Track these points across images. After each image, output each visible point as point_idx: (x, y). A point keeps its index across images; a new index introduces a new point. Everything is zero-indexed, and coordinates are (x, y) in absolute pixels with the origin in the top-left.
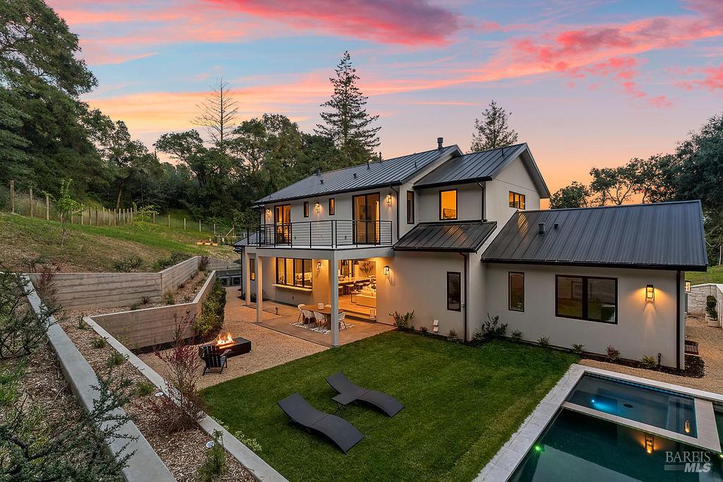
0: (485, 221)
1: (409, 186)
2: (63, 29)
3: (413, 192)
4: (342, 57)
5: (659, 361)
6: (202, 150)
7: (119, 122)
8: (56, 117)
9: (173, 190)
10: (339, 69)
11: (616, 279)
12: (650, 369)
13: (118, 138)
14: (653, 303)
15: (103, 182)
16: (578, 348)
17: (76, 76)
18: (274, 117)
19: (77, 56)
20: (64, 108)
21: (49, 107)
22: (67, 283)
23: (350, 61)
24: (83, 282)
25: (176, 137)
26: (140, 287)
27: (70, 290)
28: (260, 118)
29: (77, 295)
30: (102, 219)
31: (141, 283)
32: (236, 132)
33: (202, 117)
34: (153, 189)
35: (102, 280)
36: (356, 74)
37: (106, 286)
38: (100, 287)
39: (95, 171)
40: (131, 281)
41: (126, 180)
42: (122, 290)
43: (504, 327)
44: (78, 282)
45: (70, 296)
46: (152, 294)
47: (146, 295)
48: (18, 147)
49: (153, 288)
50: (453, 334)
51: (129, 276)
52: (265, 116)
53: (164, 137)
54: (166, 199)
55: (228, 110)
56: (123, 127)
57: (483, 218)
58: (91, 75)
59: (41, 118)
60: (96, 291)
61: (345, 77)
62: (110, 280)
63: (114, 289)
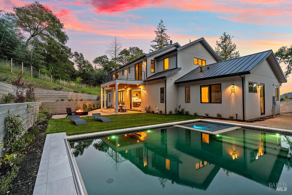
0: (177, 68)
1: (152, 58)
2: (58, 22)
3: (154, 61)
4: (160, 22)
5: (236, 117)
6: (107, 62)
7: (80, 54)
8: (55, 50)
9: (99, 77)
10: (159, 27)
11: (221, 84)
12: (231, 120)
13: (81, 59)
14: (234, 92)
15: (70, 72)
16: (207, 115)
17: (63, 37)
18: (133, 48)
19: (63, 30)
20: (57, 47)
21: (53, 47)
22: (38, 92)
23: (163, 23)
24: (43, 92)
25: (100, 58)
26: (61, 96)
27: (39, 94)
28: (128, 49)
29: (41, 96)
30: (72, 86)
31: (62, 95)
32: (119, 54)
33: (108, 50)
34: (92, 77)
35: (49, 92)
36: (165, 28)
37: (50, 94)
38: (48, 94)
39: (68, 68)
40: (58, 93)
41: (83, 74)
42: (55, 96)
43: (183, 110)
44: (42, 92)
45: (39, 96)
46: (65, 98)
47: (63, 98)
48: (41, 59)
49: (65, 97)
50: (161, 112)
51: (57, 92)
52: (130, 48)
53: (96, 59)
54: (97, 81)
55: (118, 47)
56: (82, 56)
57: (176, 67)
58: (67, 36)
59: (50, 51)
60: (47, 96)
61: (161, 30)
62: (52, 92)
63: (53, 96)
